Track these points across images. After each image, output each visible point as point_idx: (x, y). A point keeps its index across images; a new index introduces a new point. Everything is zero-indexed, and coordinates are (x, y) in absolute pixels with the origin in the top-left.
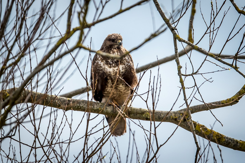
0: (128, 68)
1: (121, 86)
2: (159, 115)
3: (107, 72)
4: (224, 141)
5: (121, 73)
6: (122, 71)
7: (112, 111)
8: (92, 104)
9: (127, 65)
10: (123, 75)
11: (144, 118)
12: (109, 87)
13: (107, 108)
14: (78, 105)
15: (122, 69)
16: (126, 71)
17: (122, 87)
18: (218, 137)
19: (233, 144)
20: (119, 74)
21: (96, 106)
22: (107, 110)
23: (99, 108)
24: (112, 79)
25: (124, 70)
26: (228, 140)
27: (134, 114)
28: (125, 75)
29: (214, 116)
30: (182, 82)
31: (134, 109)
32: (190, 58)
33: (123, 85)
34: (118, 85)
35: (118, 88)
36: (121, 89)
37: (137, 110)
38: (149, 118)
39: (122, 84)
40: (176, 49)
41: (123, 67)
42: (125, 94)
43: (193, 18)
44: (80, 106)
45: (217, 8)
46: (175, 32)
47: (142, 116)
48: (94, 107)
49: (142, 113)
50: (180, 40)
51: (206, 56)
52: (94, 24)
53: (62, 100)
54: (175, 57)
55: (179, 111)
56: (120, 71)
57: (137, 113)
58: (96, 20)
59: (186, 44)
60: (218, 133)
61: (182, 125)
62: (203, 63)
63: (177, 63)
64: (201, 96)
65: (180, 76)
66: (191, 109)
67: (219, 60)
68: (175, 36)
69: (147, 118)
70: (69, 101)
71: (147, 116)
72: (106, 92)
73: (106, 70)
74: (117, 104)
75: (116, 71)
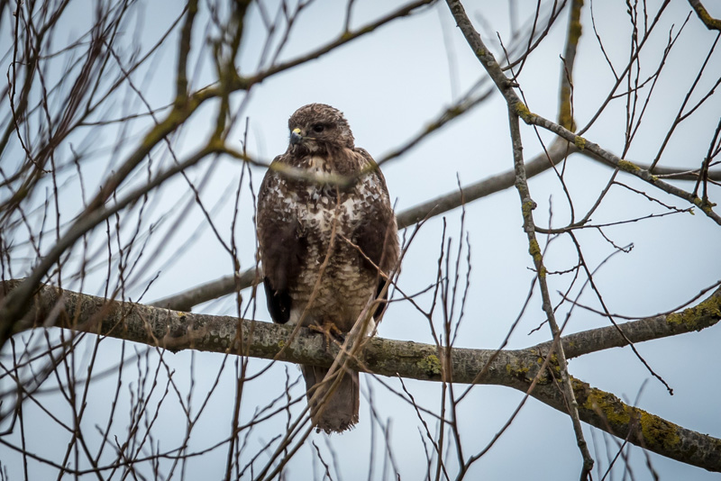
0: (374, 210)
1: (347, 268)
2: (469, 363)
3: (304, 221)
4: (676, 445)
5: (349, 226)
6: (352, 217)
7: (320, 351)
8: (258, 329)
9: (369, 198)
10: (357, 231)
11: (422, 373)
12: (310, 269)
13: (303, 343)
14: (212, 333)
15: (355, 212)
16: (366, 217)
17: (349, 272)
18: (656, 430)
19: (705, 452)
20: (345, 227)
21: (268, 336)
22: (305, 348)
23: (279, 340)
24: (319, 244)
25: (359, 214)
26: (689, 439)
27: (389, 360)
28: (364, 231)
29: (642, 360)
30: (535, 251)
31: (391, 344)
32: (561, 178)
33: (353, 264)
34: (339, 263)
35: (338, 273)
36: (348, 279)
37: (400, 344)
38: (437, 371)
39: (353, 262)
40: (518, 149)
41: (355, 206)
42: (357, 296)
43: (575, 53)
44: (218, 336)
45: (646, 17)
46: (513, 93)
47: (414, 365)
48: (261, 340)
49: (415, 357)
50: (533, 121)
51: (613, 171)
52: (260, 78)
53: (160, 317)
54: (518, 177)
55: (533, 348)
56: (345, 217)
57: (400, 358)
58: (267, 66)
59: (554, 135)
60: (657, 419)
61: (541, 394)
62: (604, 193)
63: (520, 192)
64: (600, 297)
65: (531, 234)
66: (571, 344)
67: (652, 181)
68: (514, 107)
69: (431, 371)
70: (182, 322)
71: (432, 367)
72: (300, 289)
73: (302, 215)
74: (335, 328)
75: (333, 216)
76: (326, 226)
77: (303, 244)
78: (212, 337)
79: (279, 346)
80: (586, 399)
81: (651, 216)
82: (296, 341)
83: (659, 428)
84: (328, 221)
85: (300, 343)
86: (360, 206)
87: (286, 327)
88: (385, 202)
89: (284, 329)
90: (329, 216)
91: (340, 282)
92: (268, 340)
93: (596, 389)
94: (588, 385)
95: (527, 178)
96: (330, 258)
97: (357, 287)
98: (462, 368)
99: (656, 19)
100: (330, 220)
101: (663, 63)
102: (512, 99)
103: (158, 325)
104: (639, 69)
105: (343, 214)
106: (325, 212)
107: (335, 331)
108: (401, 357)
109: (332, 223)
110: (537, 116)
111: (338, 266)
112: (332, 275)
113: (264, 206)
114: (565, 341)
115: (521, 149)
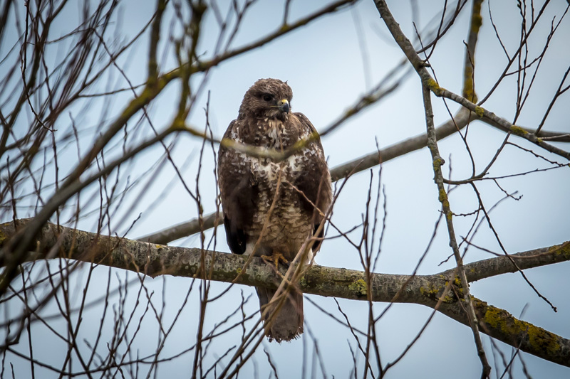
0: (311, 163)
1: (291, 209)
2: (390, 286)
3: (255, 172)
4: (556, 351)
5: (292, 176)
6: (294, 169)
7: (270, 276)
8: (220, 259)
9: (307, 154)
10: (298, 180)
11: (352, 294)
12: (261, 211)
13: (257, 270)
14: (184, 262)
15: (296, 165)
16: (305, 169)
17: (293, 212)
18: (541, 340)
20: (288, 177)
21: (228, 264)
22: (258, 273)
23: (238, 268)
24: (268, 191)
25: (299, 166)
26: (568, 347)
27: (326, 283)
28: (303, 180)
29: (531, 285)
30: (443, 199)
31: (327, 271)
32: (465, 139)
33: (296, 206)
34: (284, 205)
35: (284, 213)
36: (292, 218)
37: (335, 271)
38: (364, 293)
39: (295, 204)
40: (430, 116)
41: (297, 160)
42: (299, 231)
43: (476, 39)
44: (188, 264)
45: (533, 10)
46: (426, 71)
47: (346, 288)
48: (223, 267)
49: (346, 281)
50: (442, 94)
51: (506, 134)
52: (217, 62)
53: (142, 249)
54: (430, 140)
55: (442, 274)
56: (289, 169)
57: (334, 282)
59: (459, 106)
60: (541, 330)
61: (448, 310)
62: (499, 151)
63: (432, 151)
64: (496, 235)
65: (440, 185)
66: (472, 271)
67: (537, 143)
68: (427, 83)
69: (360, 293)
70: (159, 253)
71: (361, 289)
72: (254, 227)
73: (254, 167)
74: (283, 258)
75: (279, 168)
76: (273, 176)
77: (255, 190)
78: (184, 265)
79: (237, 272)
80: (484, 314)
81: (537, 170)
82: (251, 268)
83: (543, 338)
84: (274, 172)
85: (255, 270)
86: (300, 160)
87: (243, 257)
88: (320, 157)
89: (241, 259)
90: (276, 168)
91: (285, 220)
92: (228, 267)
93: (492, 306)
94: (486, 303)
95: (438, 140)
96: (277, 202)
97: (299, 224)
98: (384, 290)
99: (541, 12)
100: (276, 171)
101: (547, 46)
102: (425, 76)
103: (140, 255)
104: (527, 52)
105: (286, 166)
106: (272, 165)
107: (282, 260)
108: (336, 281)
109: (278, 174)
110: (445, 90)
111: (283, 208)
112: (279, 215)
113: (223, 160)
114: (467, 268)
115: (432, 116)
